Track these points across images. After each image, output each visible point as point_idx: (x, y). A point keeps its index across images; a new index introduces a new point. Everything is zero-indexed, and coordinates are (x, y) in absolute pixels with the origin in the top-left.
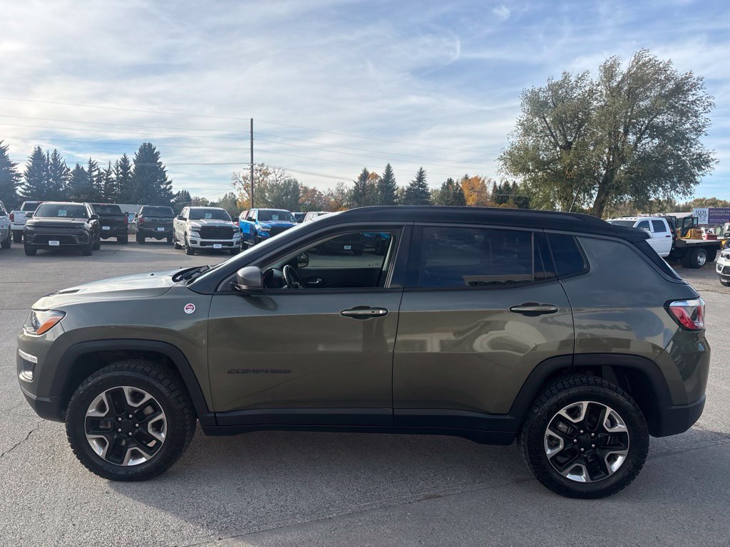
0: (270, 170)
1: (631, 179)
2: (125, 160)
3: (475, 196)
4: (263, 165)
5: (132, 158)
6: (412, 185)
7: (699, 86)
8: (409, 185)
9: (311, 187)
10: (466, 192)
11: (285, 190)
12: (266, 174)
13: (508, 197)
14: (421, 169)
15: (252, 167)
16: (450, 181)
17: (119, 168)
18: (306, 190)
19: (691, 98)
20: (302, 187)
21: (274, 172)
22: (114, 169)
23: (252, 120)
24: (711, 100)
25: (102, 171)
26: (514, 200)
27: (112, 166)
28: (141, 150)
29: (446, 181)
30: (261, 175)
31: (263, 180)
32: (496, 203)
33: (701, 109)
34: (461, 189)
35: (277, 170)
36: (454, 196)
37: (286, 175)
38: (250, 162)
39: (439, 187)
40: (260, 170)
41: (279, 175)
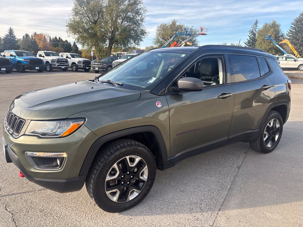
1: (122, 38)
3: (42, 43)
6: (6, 36)
7: (141, 2)
8: (5, 36)
10: (37, 41)
13: (58, 44)
14: (11, 28)
16: (27, 35)
19: (139, 7)
24: (146, 9)
26: (61, 46)
29: (25, 35)
32: (53, 47)
33: (142, 12)
34: (34, 39)
36: (31, 43)
39: (21, 38)
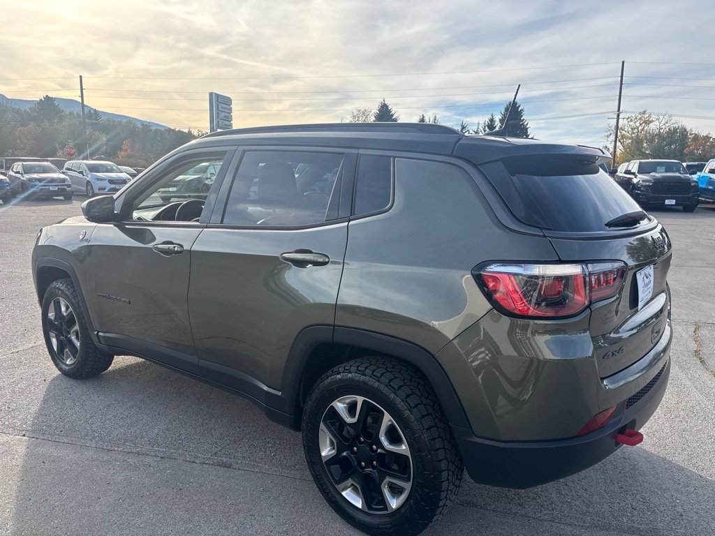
0: (653, 117)
2: (492, 120)
4: (644, 113)
5: (497, 118)
9: (704, 134)
11: (668, 139)
12: (647, 122)
15: (618, 116)
17: (486, 128)
18: (696, 137)
20: (691, 134)
21: (658, 119)
22: (482, 129)
23: (623, 63)
25: (472, 132)
27: (480, 127)
28: (507, 110)
30: (641, 124)
31: (643, 129)
35: (661, 117)
37: (673, 121)
38: (617, 110)
40: (640, 119)
41: (663, 122)
